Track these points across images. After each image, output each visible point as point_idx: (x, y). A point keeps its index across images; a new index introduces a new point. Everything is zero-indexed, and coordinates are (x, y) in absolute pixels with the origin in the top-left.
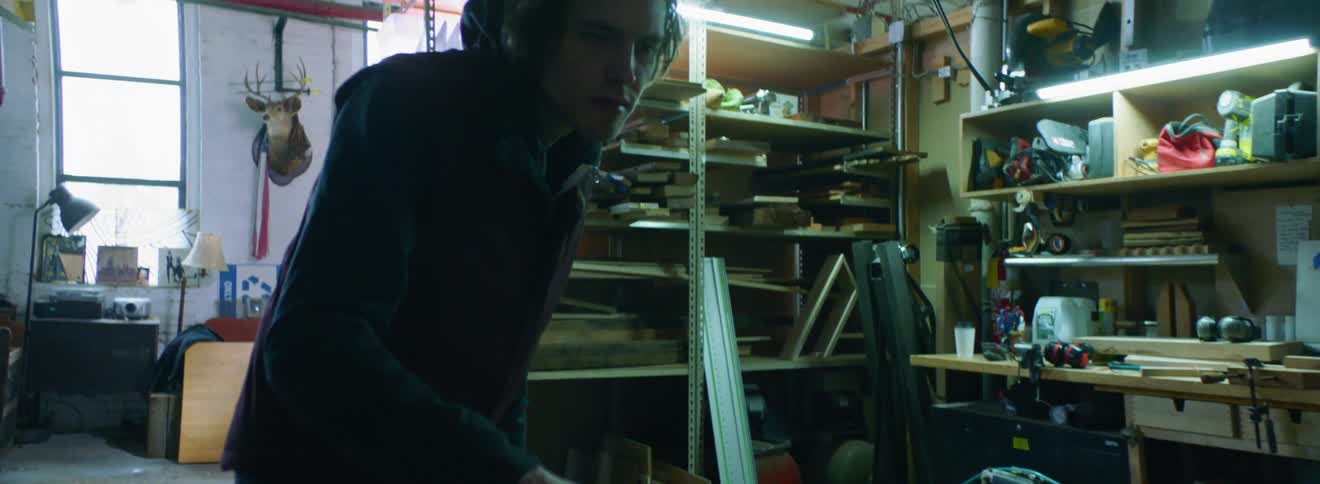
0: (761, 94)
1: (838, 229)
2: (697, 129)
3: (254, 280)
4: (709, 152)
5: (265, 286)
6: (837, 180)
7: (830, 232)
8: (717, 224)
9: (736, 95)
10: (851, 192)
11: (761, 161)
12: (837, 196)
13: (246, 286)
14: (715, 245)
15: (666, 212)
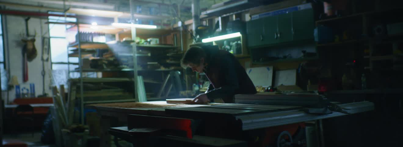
0: (149, 40)
1: (169, 68)
2: (135, 49)
3: (25, 88)
4: (138, 53)
5: (28, 90)
6: (168, 58)
7: (167, 69)
8: (140, 69)
9: (143, 41)
10: (171, 60)
11: (149, 55)
12: (168, 61)
13: (22, 90)
14: (140, 73)
15: (128, 67)
